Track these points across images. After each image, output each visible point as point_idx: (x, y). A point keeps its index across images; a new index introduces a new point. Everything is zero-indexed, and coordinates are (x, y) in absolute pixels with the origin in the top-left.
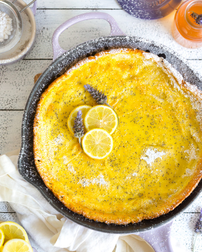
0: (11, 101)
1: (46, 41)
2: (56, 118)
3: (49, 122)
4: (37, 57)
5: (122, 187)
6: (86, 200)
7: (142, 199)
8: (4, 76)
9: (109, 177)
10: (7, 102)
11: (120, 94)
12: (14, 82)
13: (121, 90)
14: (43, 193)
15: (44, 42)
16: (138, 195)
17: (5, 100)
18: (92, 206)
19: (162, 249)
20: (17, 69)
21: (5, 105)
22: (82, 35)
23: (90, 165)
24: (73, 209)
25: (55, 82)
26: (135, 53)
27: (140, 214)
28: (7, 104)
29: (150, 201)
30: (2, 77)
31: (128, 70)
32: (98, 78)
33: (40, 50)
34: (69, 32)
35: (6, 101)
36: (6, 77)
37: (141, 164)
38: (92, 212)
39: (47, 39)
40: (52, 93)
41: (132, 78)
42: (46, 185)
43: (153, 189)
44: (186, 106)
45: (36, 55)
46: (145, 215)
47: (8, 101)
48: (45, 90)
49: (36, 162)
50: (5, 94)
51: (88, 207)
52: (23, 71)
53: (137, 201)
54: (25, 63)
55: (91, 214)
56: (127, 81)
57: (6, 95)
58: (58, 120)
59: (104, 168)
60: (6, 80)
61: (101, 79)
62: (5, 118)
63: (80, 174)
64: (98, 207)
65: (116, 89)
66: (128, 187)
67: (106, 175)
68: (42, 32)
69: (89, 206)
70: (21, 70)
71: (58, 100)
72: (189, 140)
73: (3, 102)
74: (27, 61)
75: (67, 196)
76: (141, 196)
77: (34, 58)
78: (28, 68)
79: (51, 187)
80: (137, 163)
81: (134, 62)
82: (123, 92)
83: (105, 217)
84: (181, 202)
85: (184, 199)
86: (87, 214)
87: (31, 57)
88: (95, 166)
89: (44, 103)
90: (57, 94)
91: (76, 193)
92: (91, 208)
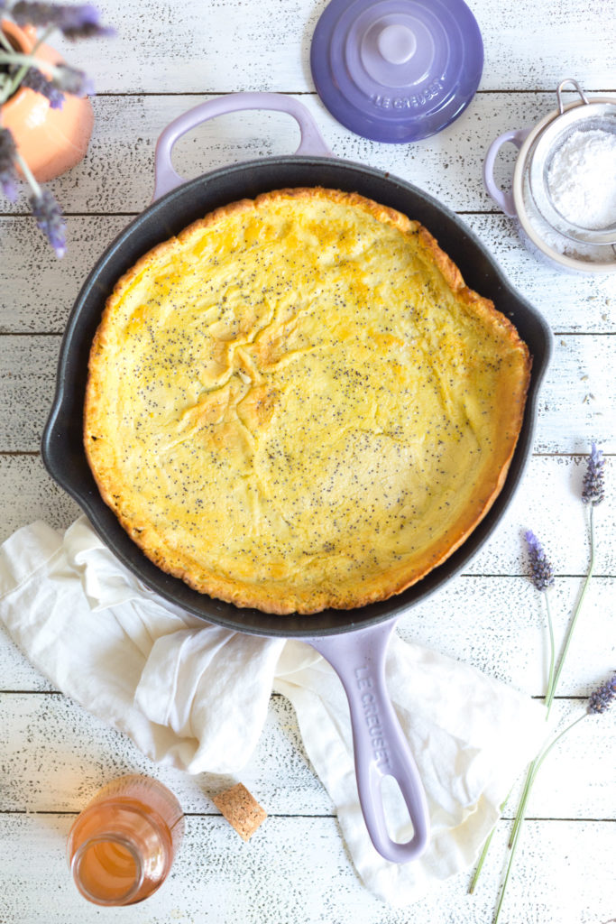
0: (63, 312)
1: (144, 171)
2: (150, 341)
3: (132, 349)
4: (125, 209)
5: (287, 522)
6: (198, 543)
7: (330, 558)
8: (47, 253)
9: (260, 495)
10: (54, 316)
11: (308, 300)
12: (71, 268)
13: (312, 290)
14: (94, 518)
15: (141, 172)
16: (324, 546)
17: (51, 310)
18: (211, 560)
19: (361, 683)
20: (78, 236)
21: (51, 323)
22: (231, 155)
23: (219, 463)
24: (162, 564)
25: (153, 253)
26: (352, 204)
27: (321, 592)
28: (56, 320)
29: (348, 562)
30: (44, 256)
31: (334, 242)
32: (260, 254)
33: (131, 193)
34: (200, 148)
35: (53, 313)
36: (51, 256)
37: (338, 473)
38: (208, 575)
39: (148, 165)
40: (145, 279)
41: (342, 264)
42: (104, 498)
43: (361, 536)
44: (463, 345)
45: (122, 204)
46: (334, 598)
47: (58, 314)
48: (128, 271)
49: (88, 442)
50: (50, 297)
51: (201, 563)
52: (91, 242)
53: (320, 561)
54: (95, 224)
55: (206, 580)
56: (328, 270)
57: (53, 299)
58: (153, 345)
59: (250, 472)
60: (53, 263)
61: (268, 258)
62: (49, 353)
63: (191, 481)
64: (225, 563)
65: (300, 286)
66: (301, 524)
67: (253, 489)
68: (136, 149)
69: (204, 558)
70: (86, 240)
71: (158, 299)
72: (461, 429)
73: (45, 316)
74: (100, 217)
75: (152, 530)
76: (330, 548)
77: (116, 211)
78: (102, 235)
79: (116, 504)
80: (329, 470)
81: (349, 226)
82: (316, 295)
83: (236, 592)
84: (422, 577)
85: (430, 570)
86: (194, 578)
87: (110, 209)
88: (230, 466)
89: (122, 302)
90: (157, 283)
91: (175, 524)
92: (208, 564)
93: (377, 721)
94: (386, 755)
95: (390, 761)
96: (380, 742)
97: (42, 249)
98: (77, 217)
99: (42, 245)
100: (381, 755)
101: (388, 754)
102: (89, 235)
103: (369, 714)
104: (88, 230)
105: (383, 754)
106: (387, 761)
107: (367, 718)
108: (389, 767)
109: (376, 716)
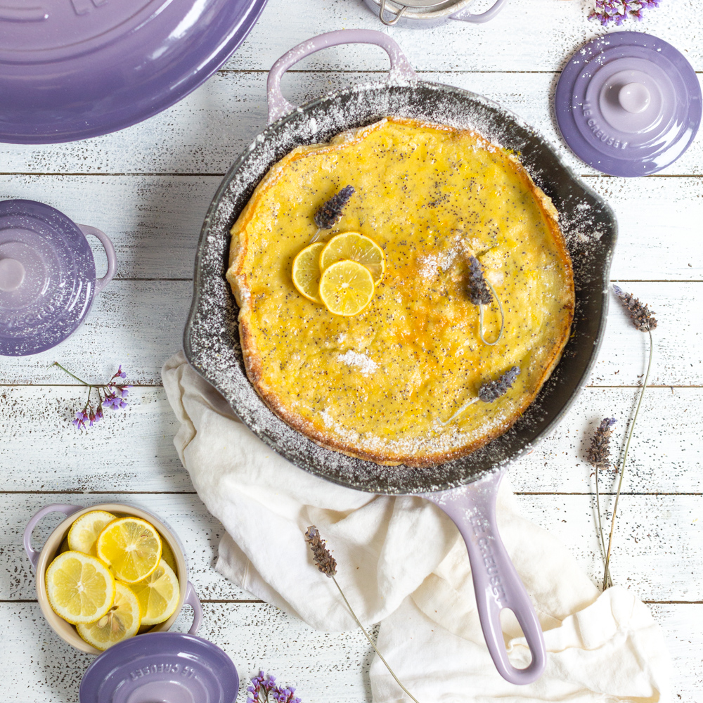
52: (262, 627)
78: (271, 621)
93: (493, 562)
94: (503, 591)
95: (507, 597)
96: (497, 579)
97: (217, 632)
98: (248, 604)
99: (216, 629)
100: (498, 591)
101: (505, 589)
102: (260, 620)
103: (485, 556)
104: (258, 615)
105: (500, 590)
106: (504, 595)
107: (484, 559)
108: (506, 601)
109: (492, 557)
